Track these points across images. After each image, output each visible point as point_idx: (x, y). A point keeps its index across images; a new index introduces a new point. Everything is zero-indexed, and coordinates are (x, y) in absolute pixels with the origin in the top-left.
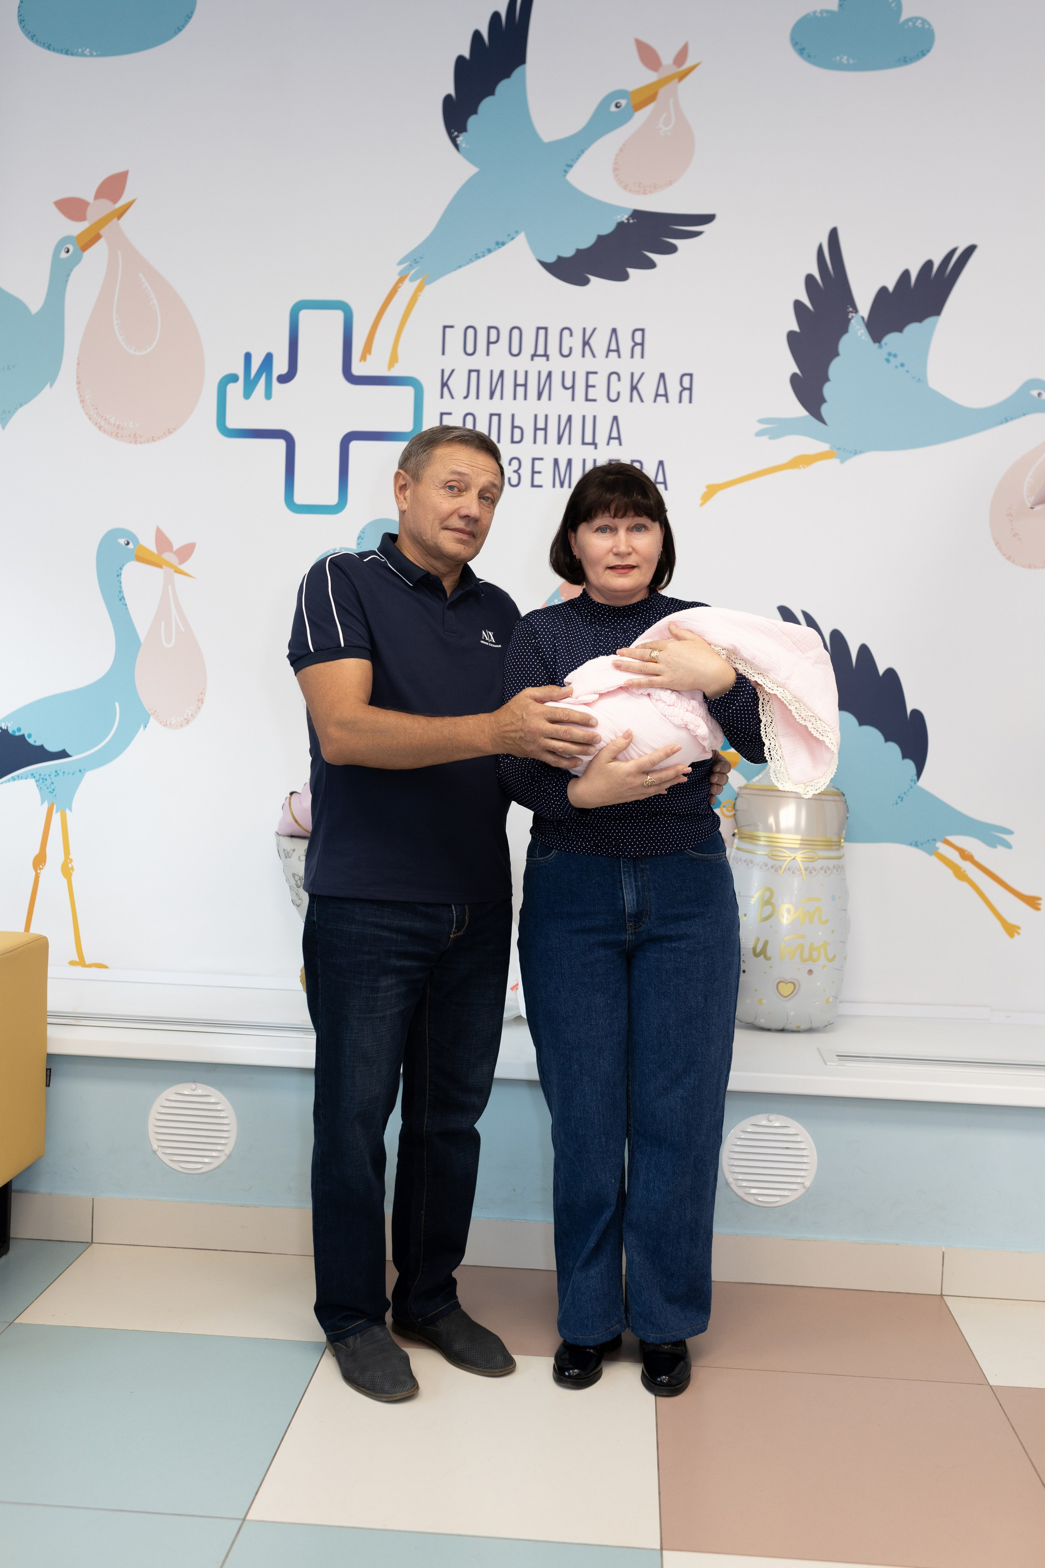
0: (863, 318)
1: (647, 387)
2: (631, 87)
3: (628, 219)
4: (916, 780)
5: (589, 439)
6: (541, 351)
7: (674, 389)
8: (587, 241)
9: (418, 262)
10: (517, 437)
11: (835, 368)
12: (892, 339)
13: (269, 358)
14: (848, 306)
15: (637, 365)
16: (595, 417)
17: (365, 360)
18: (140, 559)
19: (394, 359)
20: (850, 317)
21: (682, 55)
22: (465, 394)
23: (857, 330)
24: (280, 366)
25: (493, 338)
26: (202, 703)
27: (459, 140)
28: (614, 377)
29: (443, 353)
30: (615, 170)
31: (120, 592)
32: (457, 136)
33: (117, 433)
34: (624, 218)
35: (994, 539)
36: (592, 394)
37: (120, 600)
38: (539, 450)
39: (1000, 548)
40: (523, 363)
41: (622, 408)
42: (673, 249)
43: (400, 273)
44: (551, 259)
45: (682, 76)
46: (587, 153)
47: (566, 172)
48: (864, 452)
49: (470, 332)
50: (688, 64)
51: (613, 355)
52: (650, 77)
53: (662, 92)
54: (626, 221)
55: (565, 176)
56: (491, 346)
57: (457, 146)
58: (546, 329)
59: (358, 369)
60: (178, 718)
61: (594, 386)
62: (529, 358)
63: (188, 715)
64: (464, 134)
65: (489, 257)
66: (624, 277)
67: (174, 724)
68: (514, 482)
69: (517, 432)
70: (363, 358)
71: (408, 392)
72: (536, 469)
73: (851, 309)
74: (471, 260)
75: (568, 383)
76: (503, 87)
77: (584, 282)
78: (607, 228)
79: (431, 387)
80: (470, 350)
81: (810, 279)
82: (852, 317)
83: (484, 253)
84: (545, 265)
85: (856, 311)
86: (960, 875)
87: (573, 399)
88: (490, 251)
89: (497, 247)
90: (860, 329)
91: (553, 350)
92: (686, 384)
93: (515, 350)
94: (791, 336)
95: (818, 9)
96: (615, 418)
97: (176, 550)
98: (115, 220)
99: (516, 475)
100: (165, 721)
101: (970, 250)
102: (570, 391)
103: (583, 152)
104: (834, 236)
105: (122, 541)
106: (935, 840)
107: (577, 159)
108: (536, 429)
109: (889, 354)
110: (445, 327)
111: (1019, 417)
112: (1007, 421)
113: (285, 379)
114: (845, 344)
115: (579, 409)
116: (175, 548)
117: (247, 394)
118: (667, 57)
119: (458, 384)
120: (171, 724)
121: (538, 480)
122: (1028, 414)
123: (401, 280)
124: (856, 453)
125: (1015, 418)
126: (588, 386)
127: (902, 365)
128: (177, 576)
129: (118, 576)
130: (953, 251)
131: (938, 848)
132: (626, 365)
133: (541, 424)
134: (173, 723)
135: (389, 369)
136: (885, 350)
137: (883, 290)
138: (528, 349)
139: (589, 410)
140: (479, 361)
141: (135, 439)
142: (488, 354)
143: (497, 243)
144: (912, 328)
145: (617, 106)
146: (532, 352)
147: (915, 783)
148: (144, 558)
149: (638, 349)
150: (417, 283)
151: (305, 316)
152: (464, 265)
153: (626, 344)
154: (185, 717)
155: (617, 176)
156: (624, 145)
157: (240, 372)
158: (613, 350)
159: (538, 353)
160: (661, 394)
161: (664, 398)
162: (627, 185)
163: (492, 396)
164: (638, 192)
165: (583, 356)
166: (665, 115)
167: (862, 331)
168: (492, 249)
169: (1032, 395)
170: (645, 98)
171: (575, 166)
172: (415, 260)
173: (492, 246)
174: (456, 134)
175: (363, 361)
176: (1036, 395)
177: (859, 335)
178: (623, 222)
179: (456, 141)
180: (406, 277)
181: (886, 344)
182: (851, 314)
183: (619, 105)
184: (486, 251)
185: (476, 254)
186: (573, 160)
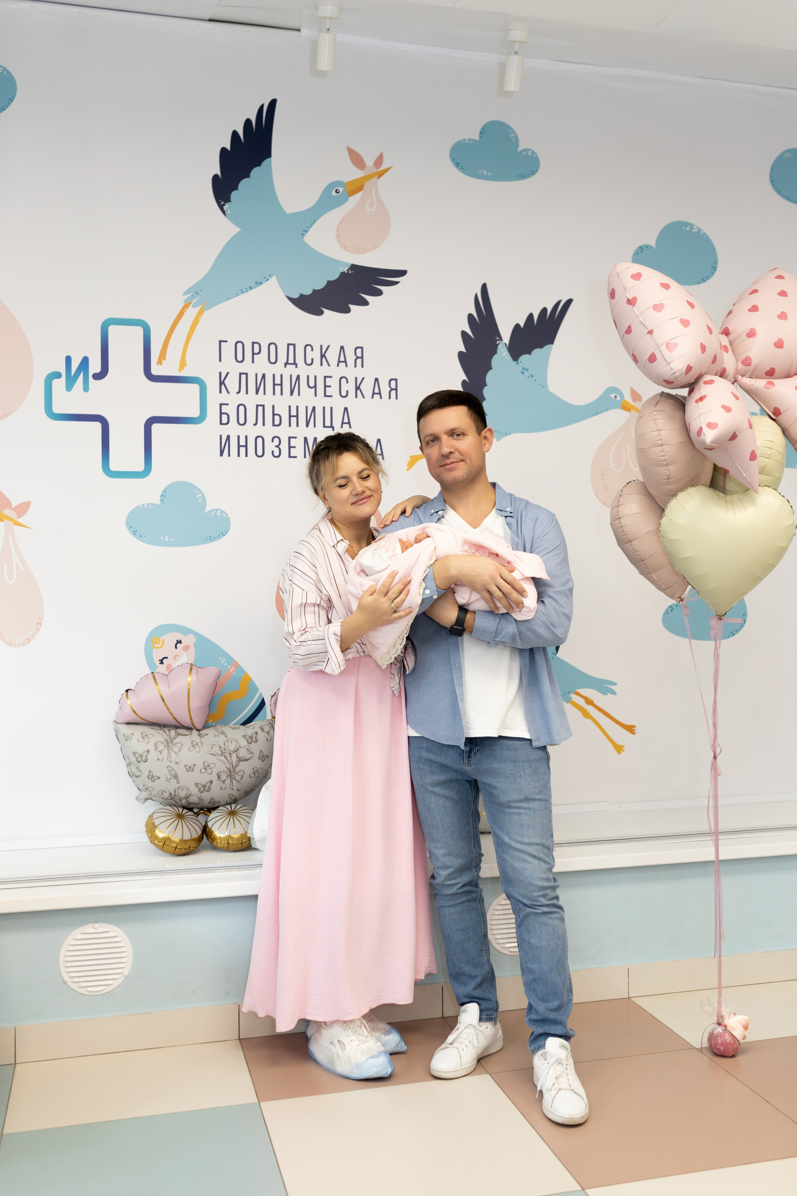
0: (506, 344)
1: (367, 387)
2: (346, 180)
3: (348, 270)
4: (556, 654)
5: (328, 423)
6: (291, 360)
7: (385, 390)
8: (321, 285)
9: (198, 294)
10: (277, 422)
11: (490, 377)
12: (524, 358)
13: (85, 361)
14: (496, 336)
15: (359, 372)
16: (331, 408)
17: (161, 364)
19: (183, 364)
20: (497, 343)
21: (379, 161)
22: (238, 391)
23: (502, 354)
24: (95, 367)
25: (256, 350)
26: (41, 625)
27: (225, 207)
28: (344, 380)
29: (220, 360)
30: (337, 236)
32: (224, 205)
34: (345, 270)
35: (594, 491)
36: (329, 391)
38: (293, 431)
39: (598, 497)
40: (279, 369)
41: (351, 402)
42: (379, 293)
43: (184, 301)
44: (296, 296)
45: (380, 175)
47: (303, 235)
48: (511, 434)
49: (240, 346)
50: (383, 167)
51: (342, 365)
52: (358, 174)
53: (367, 185)
54: (346, 272)
55: (303, 238)
56: (255, 356)
57: (224, 212)
58: (294, 345)
59: (156, 370)
60: (21, 639)
61: (330, 386)
62: (283, 365)
63: (29, 636)
64: (229, 203)
65: (251, 292)
66: (348, 311)
67: (17, 644)
68: (277, 454)
69: (277, 418)
70: (160, 362)
71: (194, 388)
72: (292, 445)
73: (498, 338)
74: (237, 294)
75: (312, 384)
76: (255, 172)
77: (321, 313)
78: (334, 276)
79: (212, 385)
80: (240, 358)
81: (470, 316)
82: (499, 343)
83: (247, 289)
84: (291, 299)
85: (501, 340)
86: (586, 715)
87: (316, 395)
88: (251, 288)
89: (256, 285)
90: (505, 352)
91: (300, 360)
92: (393, 386)
93: (273, 360)
94: (460, 354)
95: (467, 137)
96: (346, 409)
97: (14, 507)
99: (277, 449)
100: (10, 641)
101: (569, 302)
102: (314, 389)
104: (484, 288)
106: (570, 692)
107: (311, 227)
108: (290, 416)
109: (524, 369)
110: (220, 342)
111: (605, 411)
112: (597, 414)
113: (98, 377)
114: (495, 361)
115: (320, 402)
116: (13, 506)
117: (69, 386)
118: (369, 161)
119: (232, 383)
120: (15, 643)
121: (293, 452)
122: (609, 409)
123: (186, 306)
124: (506, 435)
125: (602, 412)
126: (325, 386)
127: (532, 376)
128: (15, 527)
130: (559, 302)
131: (572, 698)
132: (352, 372)
133: (294, 413)
134: (16, 642)
135: (180, 371)
136: (521, 365)
137: (517, 326)
138: (282, 359)
139: (328, 403)
140: (247, 366)
142: (253, 362)
143: (256, 283)
144: (537, 352)
146: (285, 362)
147: (555, 655)
149: (359, 361)
150: (199, 308)
151: (112, 330)
152: (232, 298)
153: (351, 358)
154: (27, 637)
155: (339, 240)
156: (343, 219)
157: (63, 371)
158: (342, 361)
159: (289, 362)
160: (377, 393)
161: (378, 396)
162: (346, 247)
163: (257, 392)
164: (354, 252)
165: (321, 365)
166: (370, 200)
167: (506, 353)
168: (253, 287)
169: (611, 398)
170: (355, 188)
171: (310, 232)
172: (196, 292)
173: (253, 285)
174: (223, 203)
175: (159, 365)
176: (614, 398)
177: (504, 355)
178: (344, 272)
179: (223, 208)
180: (190, 304)
181: (521, 362)
182: (498, 341)
183: (338, 191)
184: (248, 288)
185: (242, 290)
186: (308, 227)
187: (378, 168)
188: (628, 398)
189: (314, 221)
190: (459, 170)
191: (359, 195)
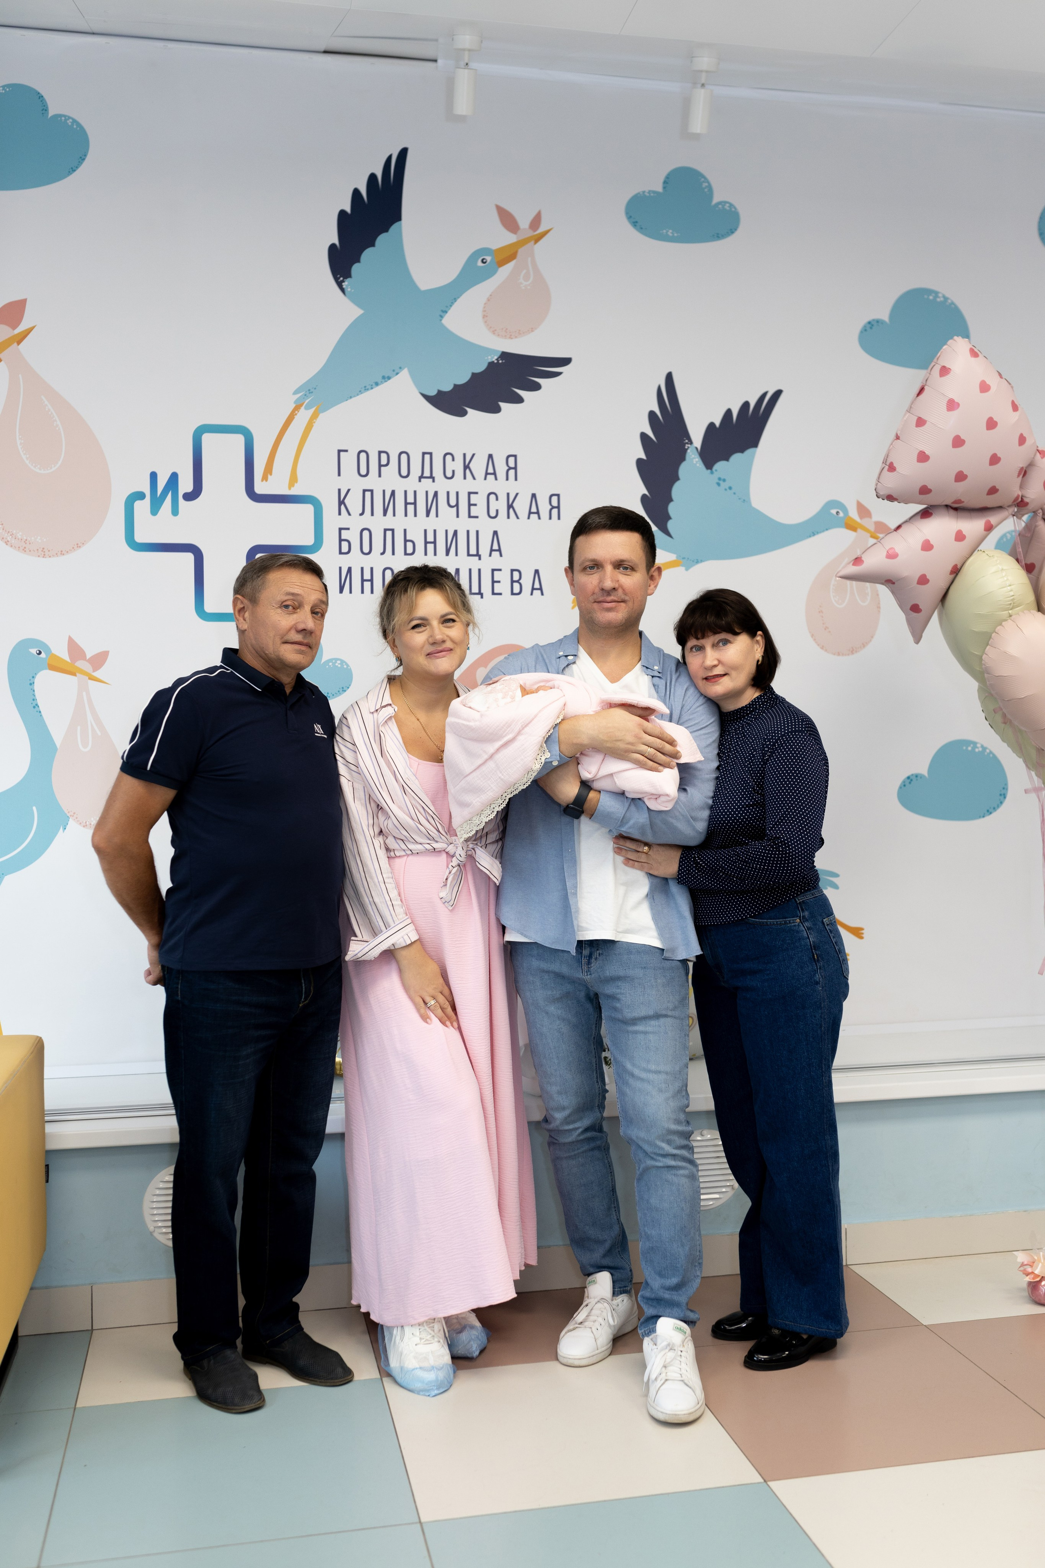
0: (697, 448)
1: (522, 506)
2: (494, 247)
3: (497, 359)
5: (473, 551)
6: (427, 473)
7: (544, 508)
8: (463, 378)
9: (312, 392)
10: (410, 550)
11: (677, 490)
12: (720, 466)
13: (174, 477)
14: (685, 439)
15: (512, 487)
16: (477, 532)
17: (266, 481)
18: (52, 668)
19: (293, 480)
20: (686, 447)
21: (536, 222)
22: (361, 512)
23: (693, 459)
24: (186, 485)
25: (384, 462)
27: (345, 285)
28: (492, 497)
29: (339, 475)
30: (484, 316)
31: (34, 700)
32: (343, 281)
33: (25, 548)
34: (494, 359)
35: (810, 632)
36: (474, 511)
37: (34, 707)
39: (815, 640)
40: (411, 484)
41: (502, 524)
42: (537, 387)
43: (295, 402)
44: (433, 393)
45: (538, 239)
46: (459, 301)
47: (442, 317)
48: (704, 561)
49: (363, 456)
50: (541, 229)
51: (491, 478)
52: (510, 238)
53: (521, 252)
54: (496, 362)
55: (441, 320)
56: (382, 468)
57: (343, 290)
58: (431, 454)
59: (260, 488)
61: (475, 505)
62: (417, 479)
64: (349, 279)
66: (497, 410)
69: (410, 545)
70: (265, 478)
71: (308, 510)
73: (687, 441)
74: (360, 391)
75: (453, 502)
76: (382, 240)
77: (463, 414)
78: (480, 367)
79: (330, 505)
80: (363, 471)
81: (652, 414)
82: (688, 447)
83: (372, 385)
84: (427, 398)
85: (691, 443)
87: (458, 516)
88: (377, 384)
89: (383, 380)
90: (694, 458)
91: (438, 472)
92: (555, 503)
93: (404, 473)
94: (639, 462)
95: (647, 189)
96: (495, 533)
97: (89, 659)
98: (15, 344)
100: (84, 822)
101: (778, 394)
102: (455, 508)
103: (455, 300)
104: (669, 378)
105: (34, 651)
107: (451, 306)
108: (426, 543)
109: (720, 479)
110: (339, 451)
111: (823, 531)
112: (814, 535)
113: (190, 497)
114: (684, 470)
115: (463, 524)
116: (88, 656)
117: (155, 510)
118: (524, 222)
119: (354, 502)
122: (830, 529)
123: (297, 408)
124: (697, 562)
125: (821, 532)
126: (470, 505)
129: (31, 684)
130: (765, 394)
132: (502, 487)
133: (430, 538)
135: (290, 489)
136: (716, 475)
137: (711, 425)
138: (416, 471)
139: (473, 525)
140: (372, 481)
141: (43, 553)
142: (380, 476)
143: (384, 377)
144: (736, 458)
145: (483, 261)
146: (420, 475)
148: (56, 666)
149: (512, 472)
150: (312, 410)
151: (207, 439)
152: (354, 396)
153: (501, 469)
155: (486, 322)
156: (491, 295)
157: (147, 490)
158: (491, 473)
159: (425, 475)
160: (534, 512)
161: (536, 515)
162: (495, 330)
163: (385, 513)
164: (505, 336)
165: (465, 478)
166: (525, 271)
167: (697, 460)
168: (379, 383)
169: (832, 514)
170: (507, 256)
171: (450, 312)
172: (309, 390)
173: (379, 380)
174: (341, 279)
175: (264, 481)
176: (835, 514)
177: (695, 462)
178: (493, 362)
179: (342, 286)
180: (301, 405)
181: (716, 470)
182: (687, 445)
183: (485, 261)
184: (374, 384)
185: (365, 387)
186: (447, 307)
187: (535, 231)
188: (854, 514)
189: (455, 299)
190: (637, 230)
191: (512, 264)
